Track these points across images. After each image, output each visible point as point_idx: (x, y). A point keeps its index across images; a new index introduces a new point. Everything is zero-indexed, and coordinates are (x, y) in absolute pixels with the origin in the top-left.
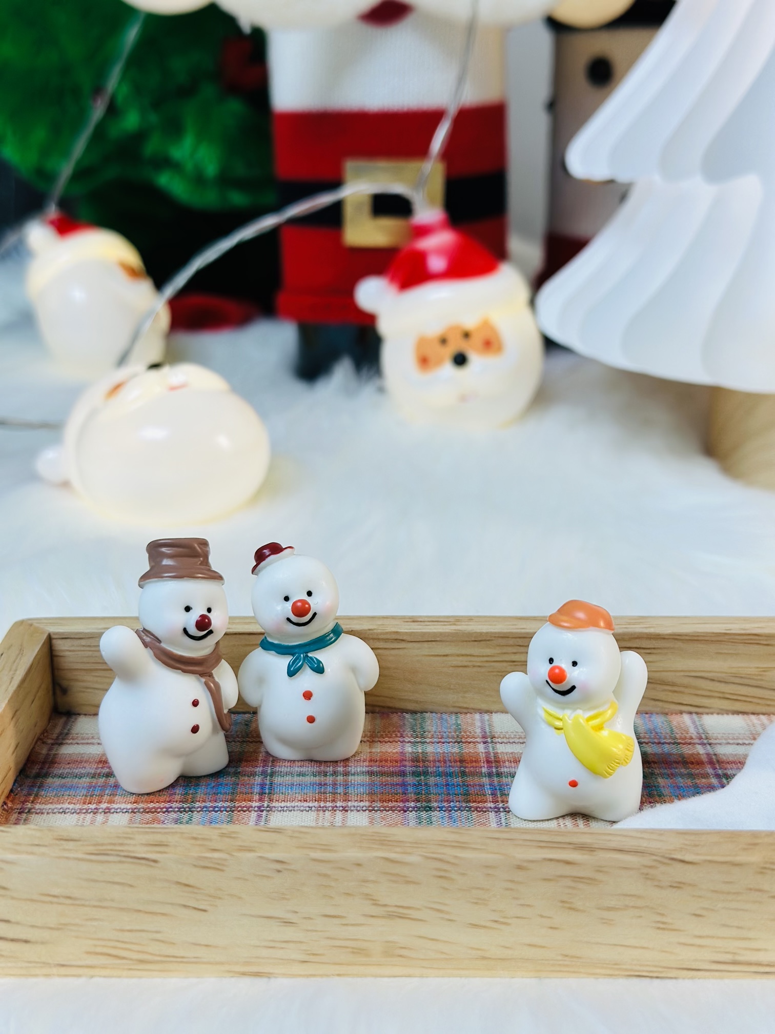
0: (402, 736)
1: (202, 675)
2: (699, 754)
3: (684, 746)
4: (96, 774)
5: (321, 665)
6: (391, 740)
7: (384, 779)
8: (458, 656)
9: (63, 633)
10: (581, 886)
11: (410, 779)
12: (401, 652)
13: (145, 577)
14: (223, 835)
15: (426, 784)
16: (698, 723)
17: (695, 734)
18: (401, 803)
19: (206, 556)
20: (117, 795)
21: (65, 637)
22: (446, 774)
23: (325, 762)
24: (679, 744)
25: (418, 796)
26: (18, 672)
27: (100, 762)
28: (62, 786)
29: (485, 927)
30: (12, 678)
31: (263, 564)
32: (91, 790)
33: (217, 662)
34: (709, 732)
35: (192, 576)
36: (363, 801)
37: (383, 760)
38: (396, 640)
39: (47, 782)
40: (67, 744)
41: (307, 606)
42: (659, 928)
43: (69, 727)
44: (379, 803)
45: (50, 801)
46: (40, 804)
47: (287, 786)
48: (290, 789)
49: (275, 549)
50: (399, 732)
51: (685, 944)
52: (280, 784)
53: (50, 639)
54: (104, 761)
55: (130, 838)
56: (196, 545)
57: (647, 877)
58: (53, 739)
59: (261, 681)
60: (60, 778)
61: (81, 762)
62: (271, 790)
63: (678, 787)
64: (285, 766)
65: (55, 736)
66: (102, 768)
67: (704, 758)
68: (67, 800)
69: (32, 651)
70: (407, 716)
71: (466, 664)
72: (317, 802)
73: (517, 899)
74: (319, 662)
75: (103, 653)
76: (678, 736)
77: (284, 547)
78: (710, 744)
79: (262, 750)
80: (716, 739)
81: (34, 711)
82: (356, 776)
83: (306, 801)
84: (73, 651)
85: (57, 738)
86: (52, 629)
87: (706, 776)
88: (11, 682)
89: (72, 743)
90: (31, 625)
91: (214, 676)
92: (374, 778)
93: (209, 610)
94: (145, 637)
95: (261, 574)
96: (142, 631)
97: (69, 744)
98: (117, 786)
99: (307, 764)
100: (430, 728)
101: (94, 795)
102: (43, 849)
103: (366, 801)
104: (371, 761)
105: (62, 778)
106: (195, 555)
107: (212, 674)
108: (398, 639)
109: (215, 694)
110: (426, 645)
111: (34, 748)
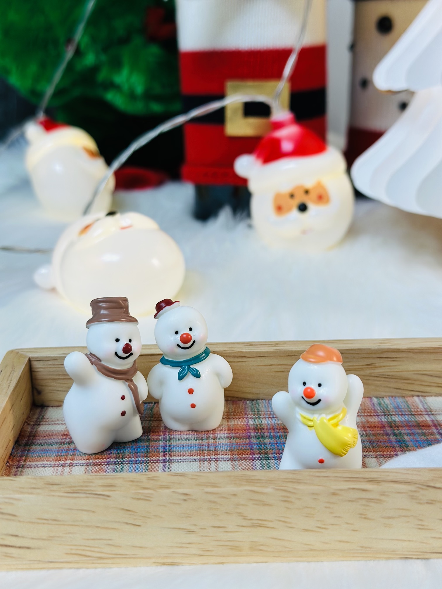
0: (246, 414)
1: (126, 380)
2: (427, 421)
3: (417, 416)
4: (62, 442)
5: (198, 373)
6: (240, 417)
7: (238, 441)
8: (278, 365)
9: (37, 357)
10: (372, 504)
11: (254, 441)
12: (243, 364)
13: (90, 322)
14: (149, 479)
15: (264, 444)
16: (424, 402)
17: (423, 409)
18: (250, 455)
19: (127, 308)
20: (76, 455)
21: (39, 360)
22: (275, 437)
23: (201, 431)
24: (414, 415)
25: (260, 451)
26: (12, 381)
27: (64, 435)
28: (43, 450)
29: (312, 531)
30: (9, 385)
31: (161, 312)
32: (60, 452)
33: (135, 373)
34: (431, 407)
35: (119, 320)
36: (227, 455)
37: (236, 429)
38: (240, 356)
39: (32, 448)
40: (42, 424)
41: (189, 337)
42: (420, 529)
43: (43, 414)
44: (237, 455)
45: (35, 460)
46: (29, 462)
47: (179, 447)
48: (181, 449)
49: (168, 302)
50: (244, 412)
52: (175, 446)
53: (30, 361)
54: (66, 435)
55: (92, 482)
56: (121, 301)
57: (412, 498)
58: (33, 422)
59: (162, 383)
60: (40, 446)
61: (52, 435)
62: (170, 449)
63: (417, 441)
64: (177, 434)
65: (35, 420)
66: (65, 439)
67: (430, 423)
68: (45, 459)
69: (20, 369)
70: (248, 402)
71: (283, 370)
72: (199, 456)
73: (331, 513)
74: (197, 371)
75: (67, 369)
76: (413, 410)
77: (173, 302)
78: (433, 414)
79: (162, 425)
80: (435, 411)
81: (23, 404)
82: (221, 440)
83: (192, 455)
84: (44, 368)
85: (36, 421)
86: (31, 355)
87: (433, 434)
88: (8, 388)
89: (45, 424)
90: (18, 353)
91: (134, 381)
92: (232, 441)
93: (130, 341)
94: (91, 358)
95: (160, 318)
96: (89, 355)
97: (44, 425)
98: (75, 449)
99: (190, 433)
100: (263, 409)
101: (61, 455)
102: (38, 491)
103: (229, 454)
104: (229, 430)
105: (41, 445)
106: (121, 307)
107: (132, 380)
108: (242, 356)
109: (135, 391)
110: (259, 359)
111: (23, 428)
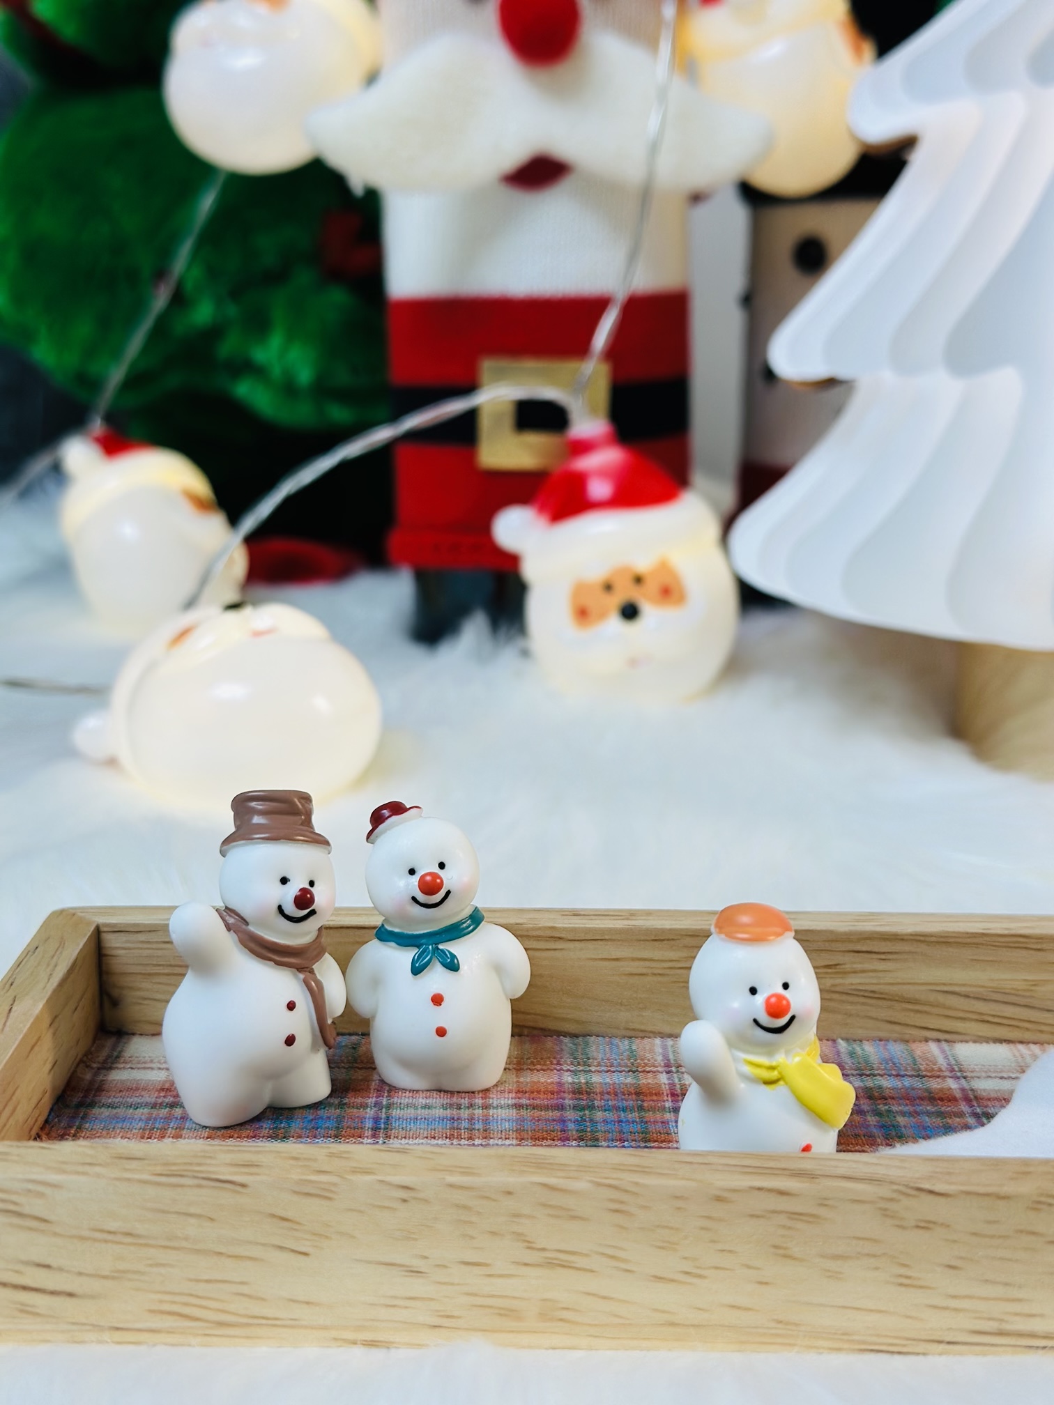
0: (559, 1063)
1: (300, 969)
2: (951, 1089)
3: (931, 1079)
4: (157, 1104)
5: (456, 961)
6: (545, 1068)
7: (537, 1113)
8: (633, 959)
9: (115, 925)
10: (799, 1225)
11: (570, 1114)
12: (558, 954)
13: (228, 841)
14: (331, 1155)
15: (591, 1120)
16: (948, 1053)
17: (945, 1064)
18: (559, 1142)
19: (309, 814)
20: (184, 1128)
21: (119, 930)
22: (617, 1108)
23: (458, 1092)
24: (924, 1077)
25: (581, 1134)
26: (59, 968)
27: (162, 1089)
28: (116, 1117)
29: (673, 1281)
30: (51, 974)
31: (381, 827)
32: (151, 1122)
33: (318, 956)
34: (963, 1063)
35: (290, 838)
36: (509, 1138)
37: (535, 1091)
38: (552, 937)
39: (94, 1112)
40: (117, 1068)
41: (438, 881)
42: (901, 1285)
43: (119, 1049)
44: (530, 1141)
45: (98, 1135)
46: (84, 1137)
47: (409, 1120)
48: (412, 1124)
49: (397, 808)
50: (554, 1058)
51: (935, 1307)
52: (399, 1118)
53: (98, 932)
54: (168, 1089)
55: (210, 1157)
56: (296, 800)
57: (885, 1213)
58: (99, 1063)
59: (376, 982)
60: (110, 1109)
61: (137, 1089)
62: (388, 1124)
63: (925, 1128)
64: (405, 1096)
65: (101, 1059)
66: (164, 1097)
67: (958, 1095)
68: (119, 1134)
69: (75, 947)
70: (566, 1040)
71: (644, 971)
72: (448, 1140)
73: (713, 1241)
74: (453, 956)
75: (174, 936)
76: (922, 1067)
77: (408, 807)
78: (965, 1078)
79: (376, 1077)
80: (972, 1072)
81: (78, 1019)
82: (500, 1110)
83: (434, 1138)
84: (129, 949)
85: (105, 1062)
86: (101, 920)
87: (961, 1114)
88: (49, 979)
89: (124, 1068)
90: (74, 915)
91: (316, 972)
92: (524, 1112)
93: (312, 884)
94: (227, 918)
95: (378, 842)
96: (224, 911)
97: (121, 1069)
98: (185, 1118)
99: (435, 1095)
100: (595, 1054)
101: (154, 1128)
102: (98, 1169)
103: (513, 1138)
104: (518, 1092)
105: (112, 1108)
106: (294, 812)
107: (313, 969)
108: (555, 937)
109: (317, 996)
110: (590, 945)
111: (74, 1072)
